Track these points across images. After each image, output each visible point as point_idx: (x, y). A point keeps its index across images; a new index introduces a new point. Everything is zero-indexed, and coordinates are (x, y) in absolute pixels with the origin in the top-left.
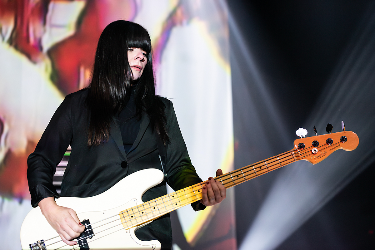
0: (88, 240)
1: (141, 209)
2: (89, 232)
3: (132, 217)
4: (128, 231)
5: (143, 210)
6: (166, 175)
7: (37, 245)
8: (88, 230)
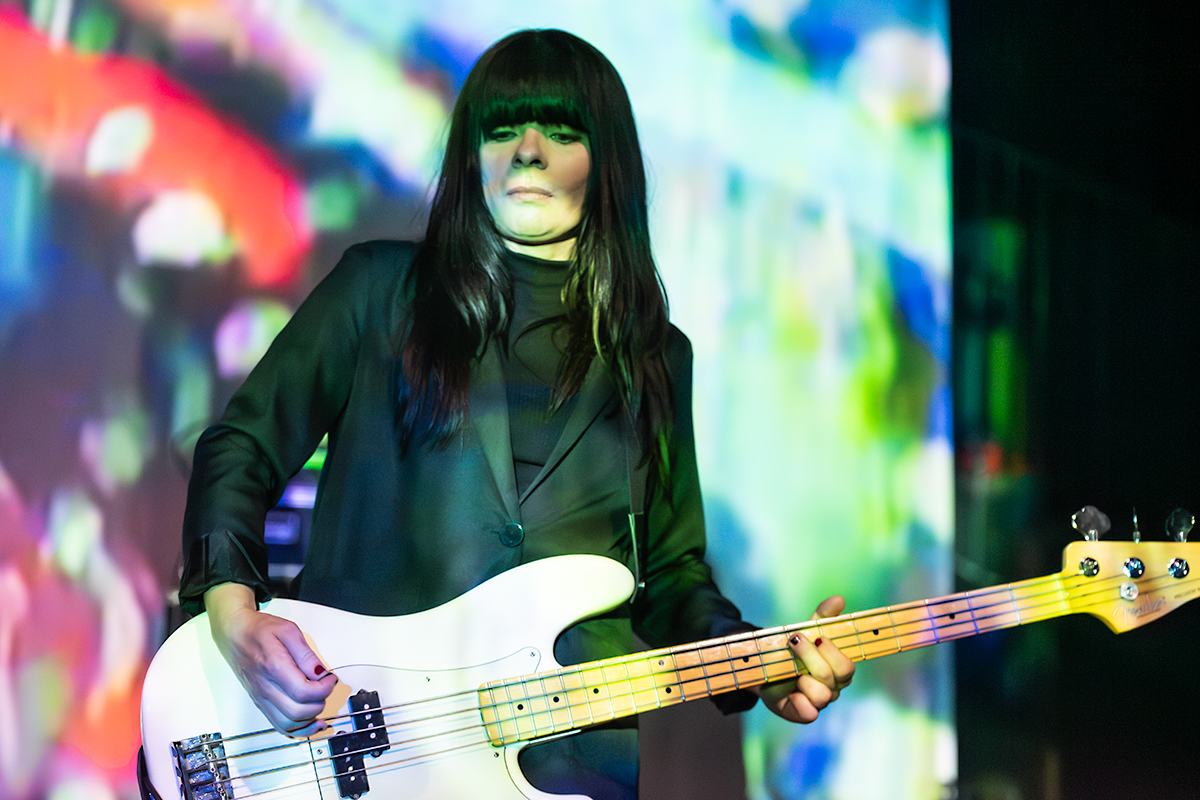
0: (368, 761)
1: (553, 686)
2: (373, 736)
3: (520, 707)
4: (500, 751)
5: (557, 693)
6: (643, 585)
7: (199, 749)
8: (371, 726)
